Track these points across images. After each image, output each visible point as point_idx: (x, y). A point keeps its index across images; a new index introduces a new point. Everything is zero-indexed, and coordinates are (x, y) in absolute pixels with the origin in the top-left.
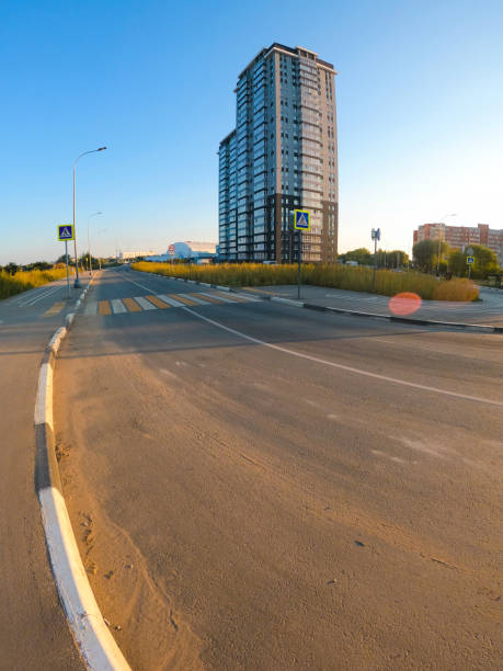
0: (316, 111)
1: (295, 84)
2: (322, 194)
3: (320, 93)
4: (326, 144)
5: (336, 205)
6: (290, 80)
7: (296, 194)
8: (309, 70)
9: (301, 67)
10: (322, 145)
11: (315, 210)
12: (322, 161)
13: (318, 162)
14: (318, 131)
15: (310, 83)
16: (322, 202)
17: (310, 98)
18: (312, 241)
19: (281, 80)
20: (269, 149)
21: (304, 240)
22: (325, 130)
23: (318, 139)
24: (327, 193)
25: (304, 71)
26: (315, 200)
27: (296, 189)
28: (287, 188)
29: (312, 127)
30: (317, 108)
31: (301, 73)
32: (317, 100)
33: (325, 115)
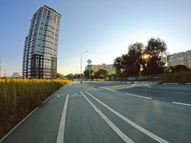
0: (52, 28)
1: (47, 18)
2: (51, 55)
3: (55, 22)
4: (54, 39)
5: (56, 58)
6: (46, 17)
7: (42, 54)
8: (53, 15)
9: (51, 13)
10: (53, 39)
11: (49, 60)
12: (52, 44)
13: (51, 44)
14: (52, 34)
15: (52, 19)
16: (51, 57)
17: (51, 23)
18: (47, 71)
19: (43, 16)
20: (35, 39)
21: (44, 71)
22: (55, 34)
23: (52, 36)
24: (53, 54)
25: (51, 15)
26: (49, 57)
27: (42, 53)
28: (39, 52)
29: (50, 32)
30: (53, 27)
31: (50, 15)
32: (54, 24)
33: (55, 29)
